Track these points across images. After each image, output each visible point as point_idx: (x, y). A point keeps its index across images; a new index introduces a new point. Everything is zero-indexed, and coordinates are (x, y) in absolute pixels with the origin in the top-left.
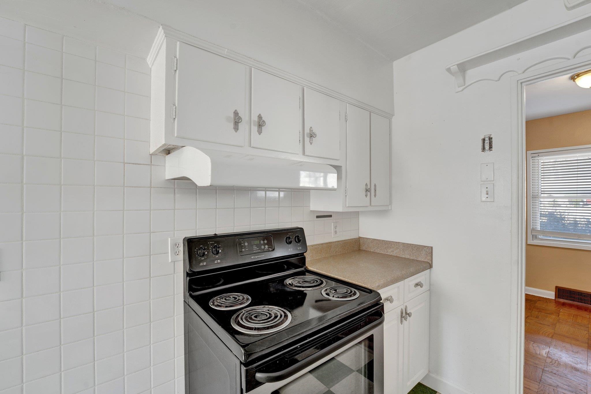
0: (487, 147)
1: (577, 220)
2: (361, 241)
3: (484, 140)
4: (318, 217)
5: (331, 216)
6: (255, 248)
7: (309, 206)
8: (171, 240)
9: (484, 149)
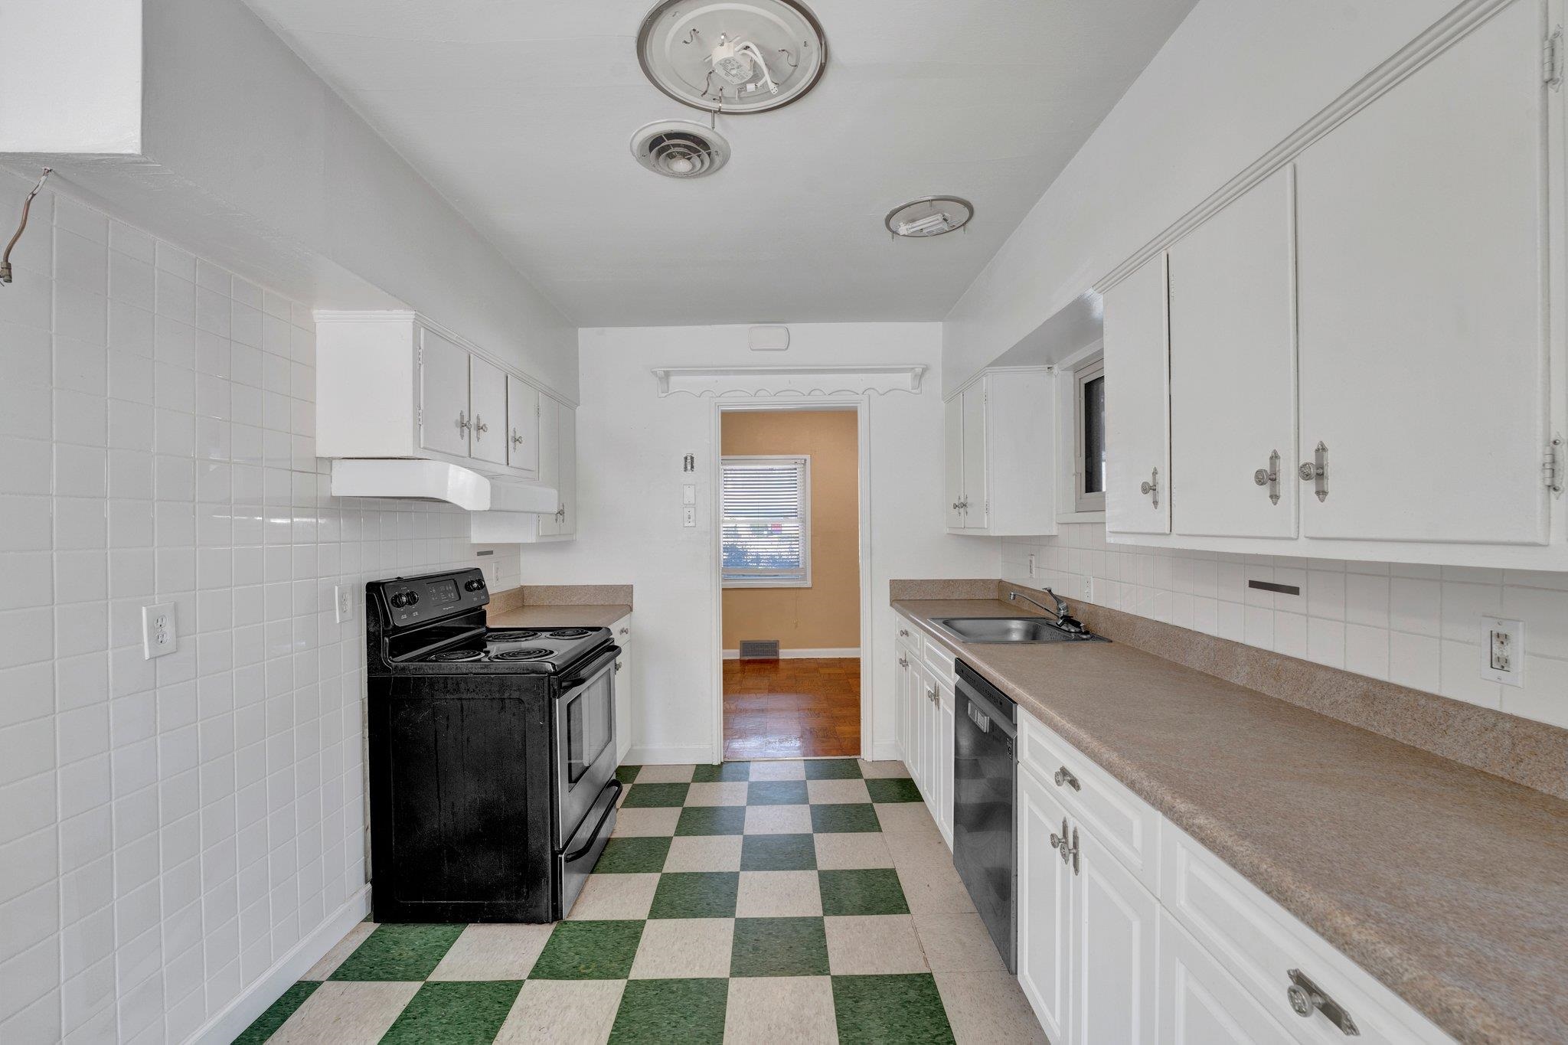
0: (689, 467)
1: (761, 554)
2: (526, 592)
3: (686, 458)
4: (479, 554)
5: (491, 553)
6: (443, 597)
7: (469, 537)
8: (339, 588)
9: (686, 469)
